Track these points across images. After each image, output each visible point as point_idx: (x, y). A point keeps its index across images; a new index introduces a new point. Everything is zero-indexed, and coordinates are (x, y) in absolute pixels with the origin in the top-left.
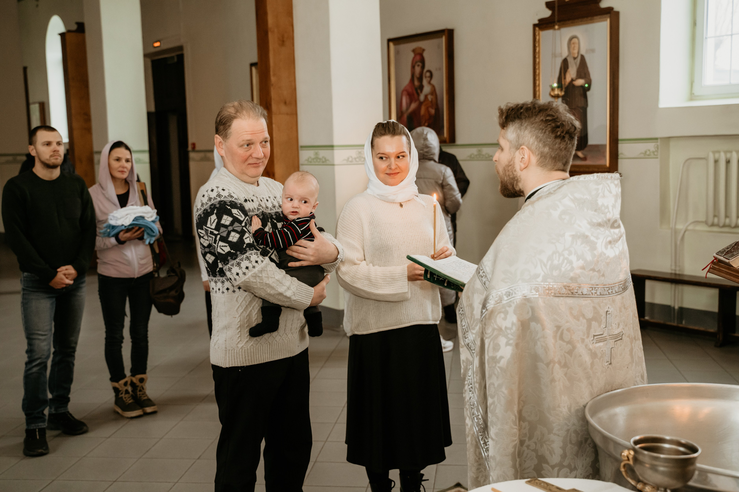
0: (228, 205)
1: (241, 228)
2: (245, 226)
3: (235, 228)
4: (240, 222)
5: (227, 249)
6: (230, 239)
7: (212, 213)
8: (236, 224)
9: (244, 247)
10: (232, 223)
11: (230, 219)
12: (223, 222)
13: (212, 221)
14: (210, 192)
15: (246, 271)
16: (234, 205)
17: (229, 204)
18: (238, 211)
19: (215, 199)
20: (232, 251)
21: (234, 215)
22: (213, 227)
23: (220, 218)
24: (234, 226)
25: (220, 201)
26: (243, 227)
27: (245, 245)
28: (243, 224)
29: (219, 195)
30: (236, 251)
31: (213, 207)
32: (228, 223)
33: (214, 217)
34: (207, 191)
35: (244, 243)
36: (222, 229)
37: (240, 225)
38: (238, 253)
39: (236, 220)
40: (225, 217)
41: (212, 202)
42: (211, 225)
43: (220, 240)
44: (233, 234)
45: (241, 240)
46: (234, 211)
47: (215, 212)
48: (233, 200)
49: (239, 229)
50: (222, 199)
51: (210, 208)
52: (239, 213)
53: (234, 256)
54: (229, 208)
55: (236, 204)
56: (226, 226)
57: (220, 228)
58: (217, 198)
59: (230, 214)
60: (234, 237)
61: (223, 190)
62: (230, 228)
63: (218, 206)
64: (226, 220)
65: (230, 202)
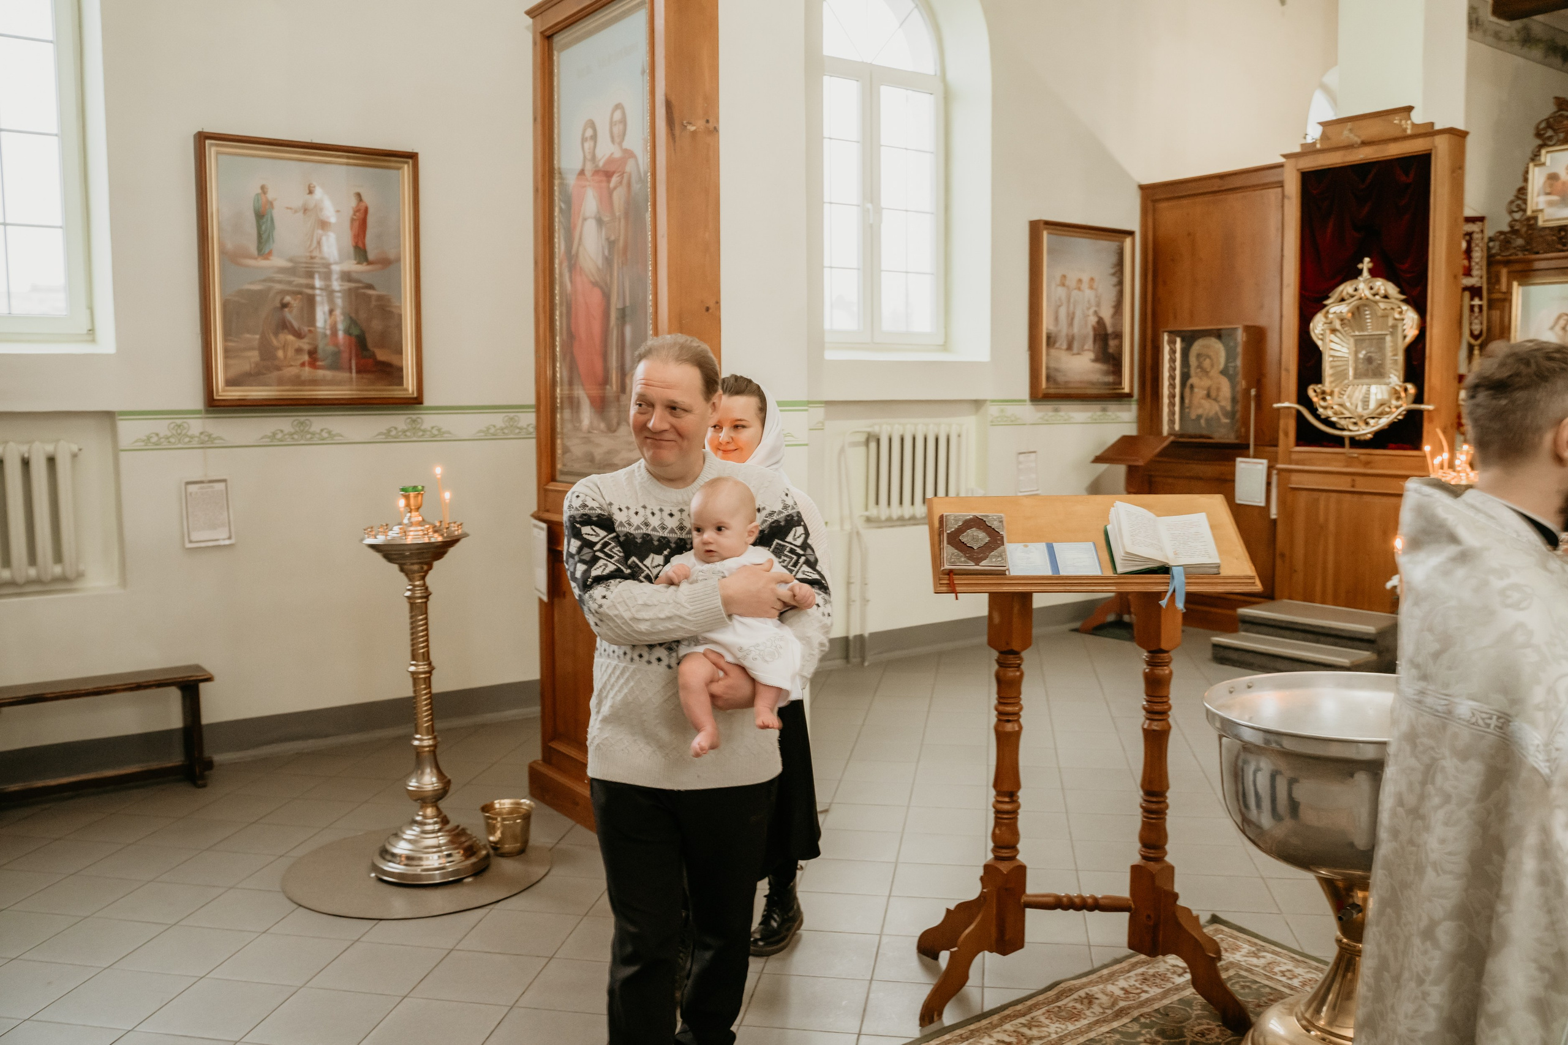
0: (578, 523)
1: (591, 554)
2: (601, 550)
3: (584, 557)
4: (591, 544)
8: (586, 550)
16: (587, 520)
17: (578, 520)
18: (592, 529)
24: (582, 554)
37: (589, 550)
39: (588, 544)
40: (573, 540)
44: (579, 565)
45: (586, 573)
46: (586, 530)
49: (587, 557)
50: (572, 513)
52: (593, 530)
54: (578, 526)
55: (589, 516)
56: (573, 554)
58: (569, 511)
59: (578, 535)
60: (581, 569)
61: (577, 498)
62: (577, 557)
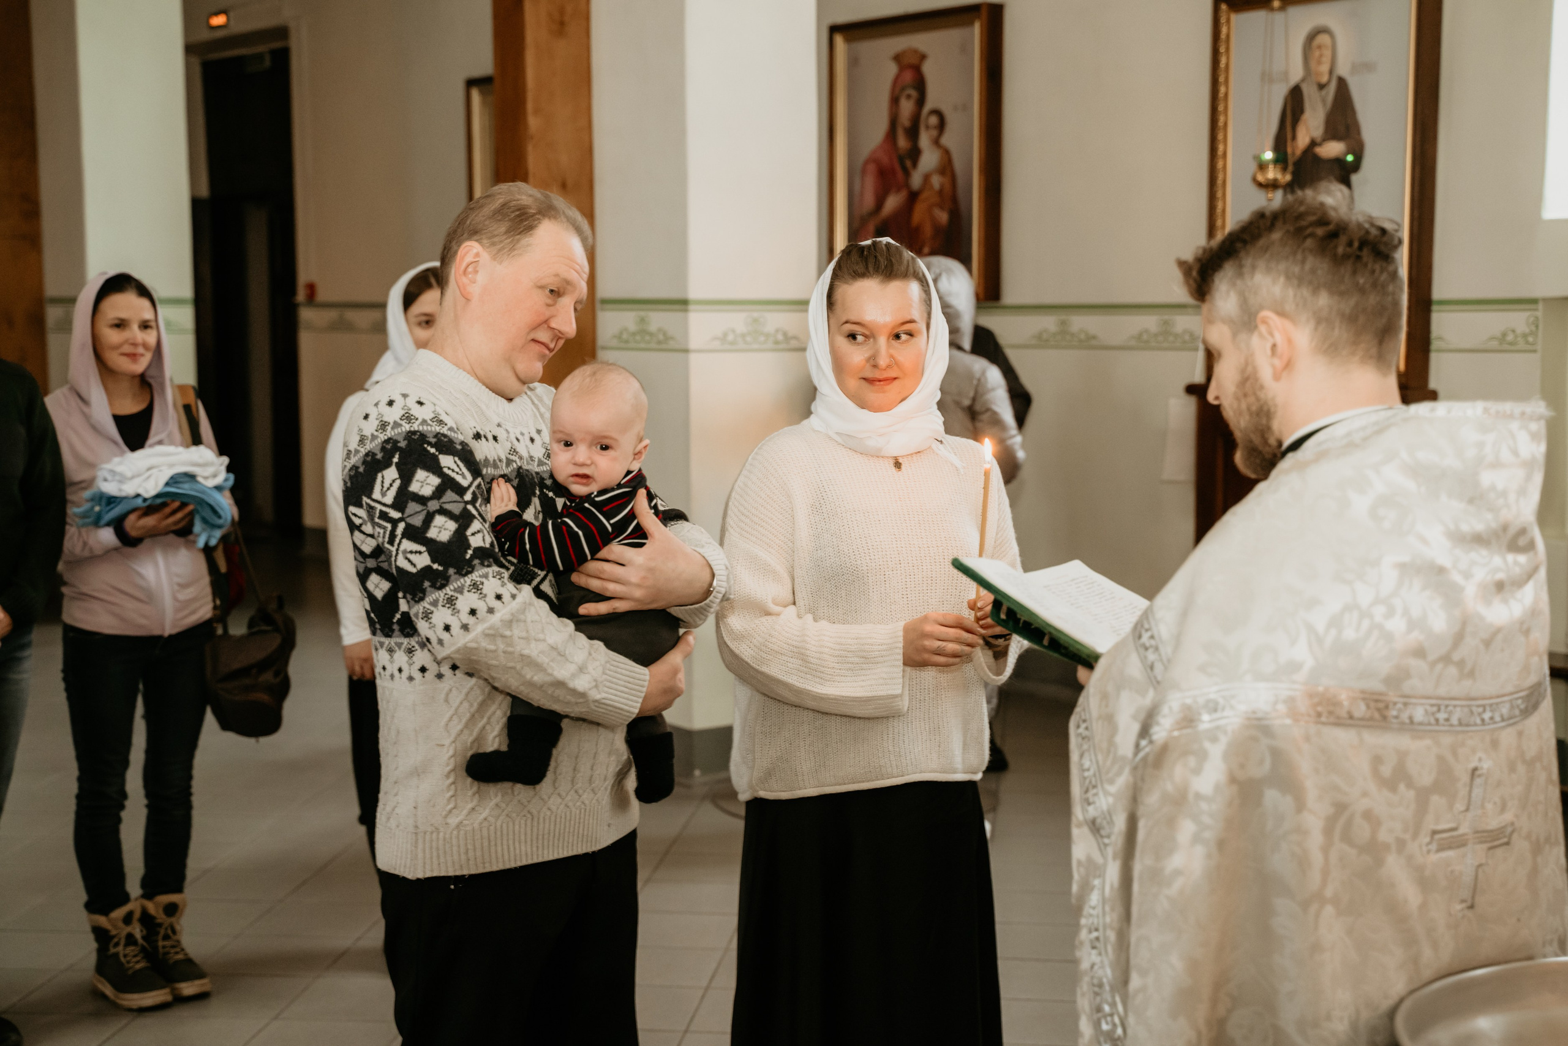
0: (429, 444)
1: (462, 505)
2: (473, 502)
3: (447, 506)
4: (461, 490)
5: (423, 560)
6: (432, 533)
7: (387, 465)
8: (450, 495)
9: (468, 556)
10: (439, 493)
11: (435, 481)
12: (414, 487)
13: (386, 485)
14: (383, 408)
15: (471, 620)
16: (446, 445)
17: (433, 440)
18: (455, 462)
19: (396, 425)
20: (435, 566)
21: (446, 470)
22: (389, 499)
23: (406, 477)
24: (443, 499)
25: (410, 432)
26: (467, 503)
27: (470, 552)
28: (468, 497)
29: (408, 417)
30: (446, 565)
31: (390, 447)
32: (427, 491)
33: (391, 474)
34: (376, 405)
35: (469, 546)
36: (412, 507)
37: (457, 498)
38: (451, 571)
39: (448, 484)
40: (421, 474)
41: (390, 433)
42: (384, 494)
43: (404, 535)
44: (439, 520)
45: (460, 537)
46: (447, 461)
47: (396, 460)
48: (445, 431)
49: (456, 509)
50: (415, 427)
51: (383, 449)
52: (458, 466)
53: (439, 580)
54: (433, 450)
55: (451, 441)
56: (422, 500)
57: (407, 502)
58: (403, 423)
59: (435, 468)
60: (442, 529)
61: (420, 403)
62: (433, 505)
63: (403, 444)
64: (424, 483)
65: (437, 435)
